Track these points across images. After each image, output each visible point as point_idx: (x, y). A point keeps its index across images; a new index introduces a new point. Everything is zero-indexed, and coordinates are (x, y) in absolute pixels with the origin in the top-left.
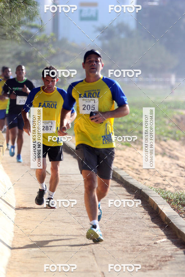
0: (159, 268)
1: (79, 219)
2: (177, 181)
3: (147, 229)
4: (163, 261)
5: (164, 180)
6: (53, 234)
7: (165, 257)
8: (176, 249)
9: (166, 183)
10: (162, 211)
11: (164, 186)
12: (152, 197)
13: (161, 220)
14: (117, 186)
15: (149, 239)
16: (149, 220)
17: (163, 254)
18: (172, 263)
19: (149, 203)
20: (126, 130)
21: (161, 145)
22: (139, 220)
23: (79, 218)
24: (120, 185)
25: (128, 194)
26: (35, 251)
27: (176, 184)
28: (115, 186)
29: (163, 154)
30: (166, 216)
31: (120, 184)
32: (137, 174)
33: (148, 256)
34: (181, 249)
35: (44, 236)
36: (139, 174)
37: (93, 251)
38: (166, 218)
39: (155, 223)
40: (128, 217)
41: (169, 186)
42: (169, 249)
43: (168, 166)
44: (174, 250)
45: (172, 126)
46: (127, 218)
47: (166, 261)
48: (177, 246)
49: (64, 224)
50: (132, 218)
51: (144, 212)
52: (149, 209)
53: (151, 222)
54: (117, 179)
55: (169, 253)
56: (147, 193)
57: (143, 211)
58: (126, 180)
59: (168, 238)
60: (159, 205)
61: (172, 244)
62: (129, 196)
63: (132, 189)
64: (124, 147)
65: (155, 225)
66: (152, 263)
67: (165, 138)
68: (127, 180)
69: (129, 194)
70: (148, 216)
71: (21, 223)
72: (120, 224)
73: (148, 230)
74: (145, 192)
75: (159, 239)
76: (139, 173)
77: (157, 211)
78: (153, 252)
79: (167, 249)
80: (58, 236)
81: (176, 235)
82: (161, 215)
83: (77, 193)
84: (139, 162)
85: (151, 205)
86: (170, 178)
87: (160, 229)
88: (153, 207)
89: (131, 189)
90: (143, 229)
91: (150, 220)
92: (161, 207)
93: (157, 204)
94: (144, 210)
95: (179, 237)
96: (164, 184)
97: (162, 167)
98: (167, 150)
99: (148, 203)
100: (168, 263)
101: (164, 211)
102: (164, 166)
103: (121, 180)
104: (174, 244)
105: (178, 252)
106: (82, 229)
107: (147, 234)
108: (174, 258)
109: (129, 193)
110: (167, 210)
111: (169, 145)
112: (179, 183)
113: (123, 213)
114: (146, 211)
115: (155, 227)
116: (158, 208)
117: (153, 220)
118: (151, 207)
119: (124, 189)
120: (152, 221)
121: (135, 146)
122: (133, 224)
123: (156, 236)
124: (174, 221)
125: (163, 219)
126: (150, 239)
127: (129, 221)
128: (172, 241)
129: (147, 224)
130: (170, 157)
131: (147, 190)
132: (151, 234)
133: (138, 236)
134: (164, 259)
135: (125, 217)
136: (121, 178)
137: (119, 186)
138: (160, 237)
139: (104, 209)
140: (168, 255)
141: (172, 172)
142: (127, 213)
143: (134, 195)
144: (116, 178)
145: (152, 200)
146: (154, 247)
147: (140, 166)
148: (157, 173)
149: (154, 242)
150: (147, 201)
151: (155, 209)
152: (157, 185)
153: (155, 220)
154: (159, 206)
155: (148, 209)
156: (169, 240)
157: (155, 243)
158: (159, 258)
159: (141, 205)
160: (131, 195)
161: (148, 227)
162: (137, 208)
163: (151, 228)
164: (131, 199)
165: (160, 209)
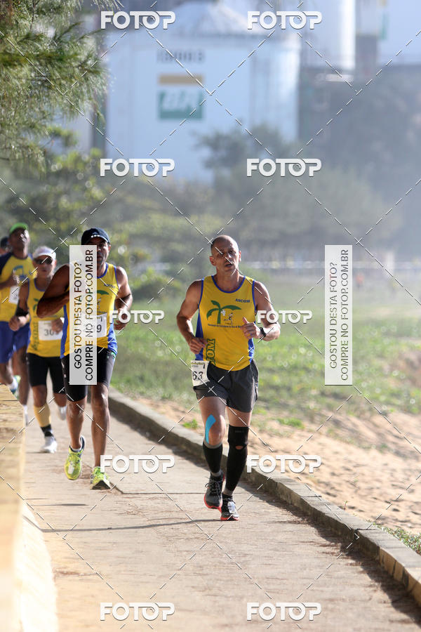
3: (387, 625)
5: (395, 510)
9: (401, 516)
10: (416, 583)
11: (399, 524)
12: (387, 548)
14: (294, 522)
16: (386, 605)
19: (379, 564)
20: (289, 389)
21: (375, 425)
22: (363, 605)
24: (300, 519)
25: (323, 541)
28: (290, 522)
29: (382, 448)
31: (300, 517)
32: (328, 494)
36: (335, 496)
39: (401, 611)
40: (333, 597)
41: (409, 525)
43: (400, 476)
45: (398, 378)
46: (331, 600)
50: (344, 600)
51: (371, 586)
52: (382, 577)
53: (393, 609)
54: (292, 504)
56: (373, 538)
57: (369, 584)
58: (314, 507)
60: (410, 567)
62: (328, 546)
63: (333, 529)
64: (287, 428)
65: (404, 616)
67: (385, 408)
68: (319, 509)
69: (328, 543)
70: (381, 595)
73: (389, 628)
74: (368, 537)
76: (332, 492)
77: (404, 583)
82: (415, 592)
83: (197, 538)
84: (328, 466)
85: (386, 568)
86: (410, 504)
88: (393, 573)
89: (329, 529)
90: (377, 626)
91: (390, 605)
92: (414, 573)
93: (403, 565)
94: (370, 580)
96: (397, 520)
97: (386, 477)
98: (391, 438)
99: (378, 562)
102: (392, 475)
103: (301, 508)
109: (327, 540)
111: (395, 425)
113: (321, 589)
114: (376, 584)
115: (403, 621)
116: (406, 576)
117: (396, 604)
118: (387, 572)
119: (313, 529)
120: (395, 607)
121: (314, 427)
122: (350, 615)
127: (338, 607)
129: (383, 614)
130: (397, 453)
131: (372, 533)
135: (327, 596)
136: (303, 502)
137: (299, 523)
141: (412, 491)
142: (331, 589)
143: (340, 544)
144: (290, 502)
145: (388, 554)
147: (333, 474)
148: (376, 493)
150: (373, 559)
151: (398, 577)
152: (380, 522)
153: (401, 604)
154: (410, 571)
155: (380, 579)
159: (361, 569)
160: (333, 543)
161: (388, 622)
162: (354, 575)
163: (394, 624)
164: (333, 553)
165: (413, 579)
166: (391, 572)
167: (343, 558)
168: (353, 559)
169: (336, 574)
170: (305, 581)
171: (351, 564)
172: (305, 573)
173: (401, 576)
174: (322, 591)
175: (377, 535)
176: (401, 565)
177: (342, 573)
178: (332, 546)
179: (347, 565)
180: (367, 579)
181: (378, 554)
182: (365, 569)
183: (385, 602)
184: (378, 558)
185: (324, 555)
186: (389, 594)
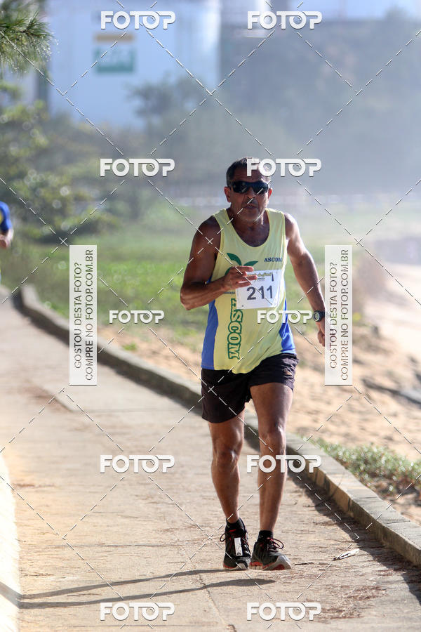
0: (356, 614)
1: (157, 509)
2: (343, 423)
3: (312, 527)
4: (361, 599)
5: (315, 421)
6: (106, 542)
7: (365, 589)
8: (385, 571)
10: (337, 487)
13: (338, 508)
15: (320, 549)
16: (310, 509)
17: (357, 582)
18: (382, 603)
22: (289, 509)
23: (155, 506)
26: (72, 581)
27: (343, 429)
30: (350, 499)
33: (327, 588)
34: (396, 570)
35: (87, 548)
37: (200, 579)
38: (351, 503)
39: (325, 515)
42: (369, 570)
43: (318, 389)
44: (382, 573)
47: (368, 598)
48: (385, 565)
49: (127, 521)
51: (296, 492)
53: (316, 513)
55: (371, 580)
57: (295, 490)
59: (360, 548)
60: (330, 474)
61: (374, 560)
65: (327, 519)
66: (338, 604)
70: (306, 500)
71: (31, 521)
72: (248, 518)
73: (313, 530)
75: (342, 550)
77: (326, 488)
78: (336, 579)
79: (364, 571)
80: (117, 546)
81: (377, 540)
82: (337, 497)
87: (339, 528)
88: (316, 479)
90: (303, 529)
91: (314, 508)
92: (335, 480)
93: (325, 472)
94: (295, 486)
95: (387, 544)
100: (372, 602)
101: (343, 488)
104: (379, 561)
105: (391, 578)
106: (168, 530)
107: (312, 539)
108: (384, 592)
110: (348, 485)
112: (348, 426)
114: (301, 490)
115: (326, 524)
116: (328, 483)
117: (319, 508)
118: (310, 479)
120: (318, 511)
123: (333, 542)
124: (369, 509)
125: (343, 505)
126: (323, 549)
128: (372, 554)
129: (307, 517)
132: (322, 540)
133: (295, 543)
134: (362, 594)
138: (345, 546)
139: (208, 486)
140: (368, 584)
141: (329, 403)
146: (335, 568)
149: (332, 557)
151: (321, 483)
153: (324, 508)
154: (331, 478)
156: (366, 553)
157: (335, 559)
158: (351, 591)
161: (312, 525)
163: (318, 526)
165: (333, 484)
166: (314, 480)
173: (323, 482)
176: (322, 472)
183: (309, 506)
186: (312, 499)
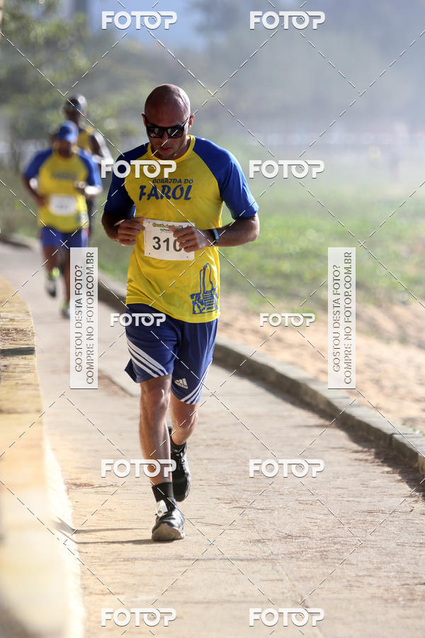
14: (322, 426)
22: (404, 517)
24: (327, 423)
25: (355, 446)
28: (317, 426)
31: (327, 420)
35: (162, 562)
40: (371, 508)
46: (370, 512)
49: (209, 529)
50: (383, 512)
54: (317, 407)
56: (410, 443)
57: (409, 493)
62: (361, 452)
63: (364, 434)
74: (405, 442)
89: (360, 434)
99: (417, 470)
103: (329, 410)
109: (359, 445)
113: (357, 499)
119: (342, 434)
122: (392, 529)
127: (377, 519)
131: (408, 437)
135: (365, 508)
136: (329, 404)
137: (327, 426)
143: (373, 450)
144: (315, 405)
150: (411, 467)
155: (421, 488)
159: (400, 478)
160: (366, 449)
162: (391, 484)
164: (366, 460)
167: (378, 465)
168: (389, 466)
169: (372, 484)
170: (339, 491)
171: (388, 472)
172: (338, 482)
174: (359, 502)
175: (413, 440)
177: (378, 482)
178: (365, 452)
179: (383, 473)
180: (406, 488)
181: (417, 461)
182: (404, 477)
184: (416, 465)
185: (357, 463)
